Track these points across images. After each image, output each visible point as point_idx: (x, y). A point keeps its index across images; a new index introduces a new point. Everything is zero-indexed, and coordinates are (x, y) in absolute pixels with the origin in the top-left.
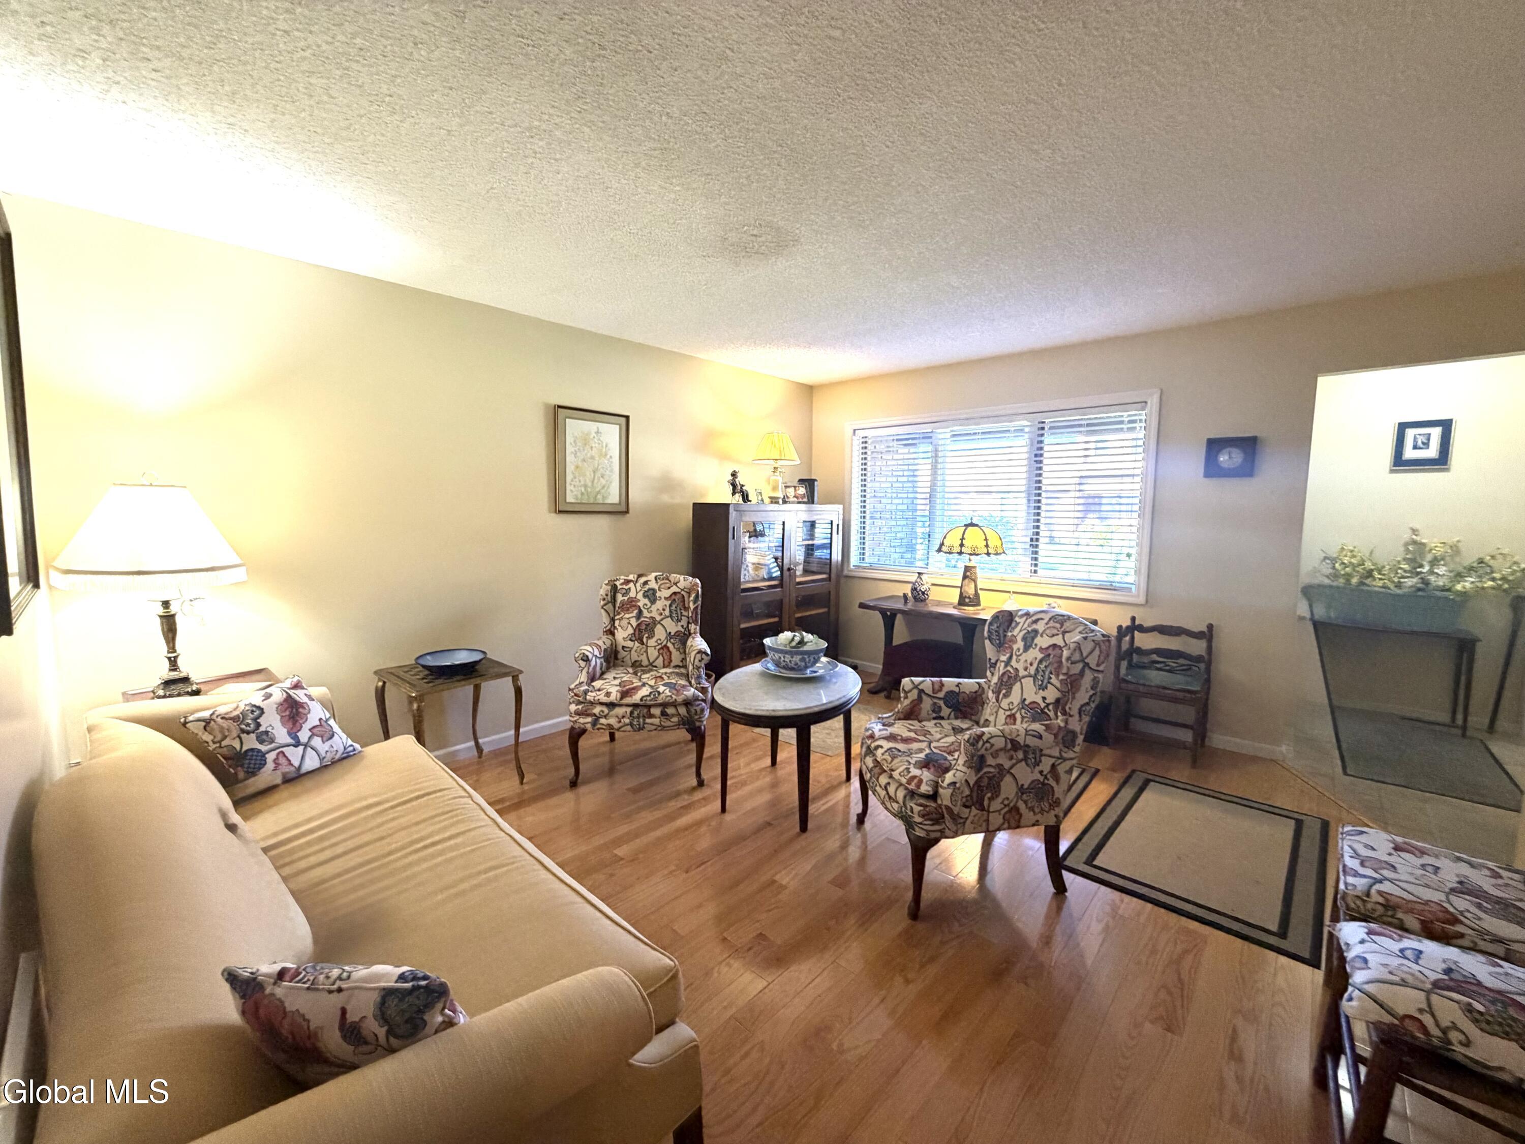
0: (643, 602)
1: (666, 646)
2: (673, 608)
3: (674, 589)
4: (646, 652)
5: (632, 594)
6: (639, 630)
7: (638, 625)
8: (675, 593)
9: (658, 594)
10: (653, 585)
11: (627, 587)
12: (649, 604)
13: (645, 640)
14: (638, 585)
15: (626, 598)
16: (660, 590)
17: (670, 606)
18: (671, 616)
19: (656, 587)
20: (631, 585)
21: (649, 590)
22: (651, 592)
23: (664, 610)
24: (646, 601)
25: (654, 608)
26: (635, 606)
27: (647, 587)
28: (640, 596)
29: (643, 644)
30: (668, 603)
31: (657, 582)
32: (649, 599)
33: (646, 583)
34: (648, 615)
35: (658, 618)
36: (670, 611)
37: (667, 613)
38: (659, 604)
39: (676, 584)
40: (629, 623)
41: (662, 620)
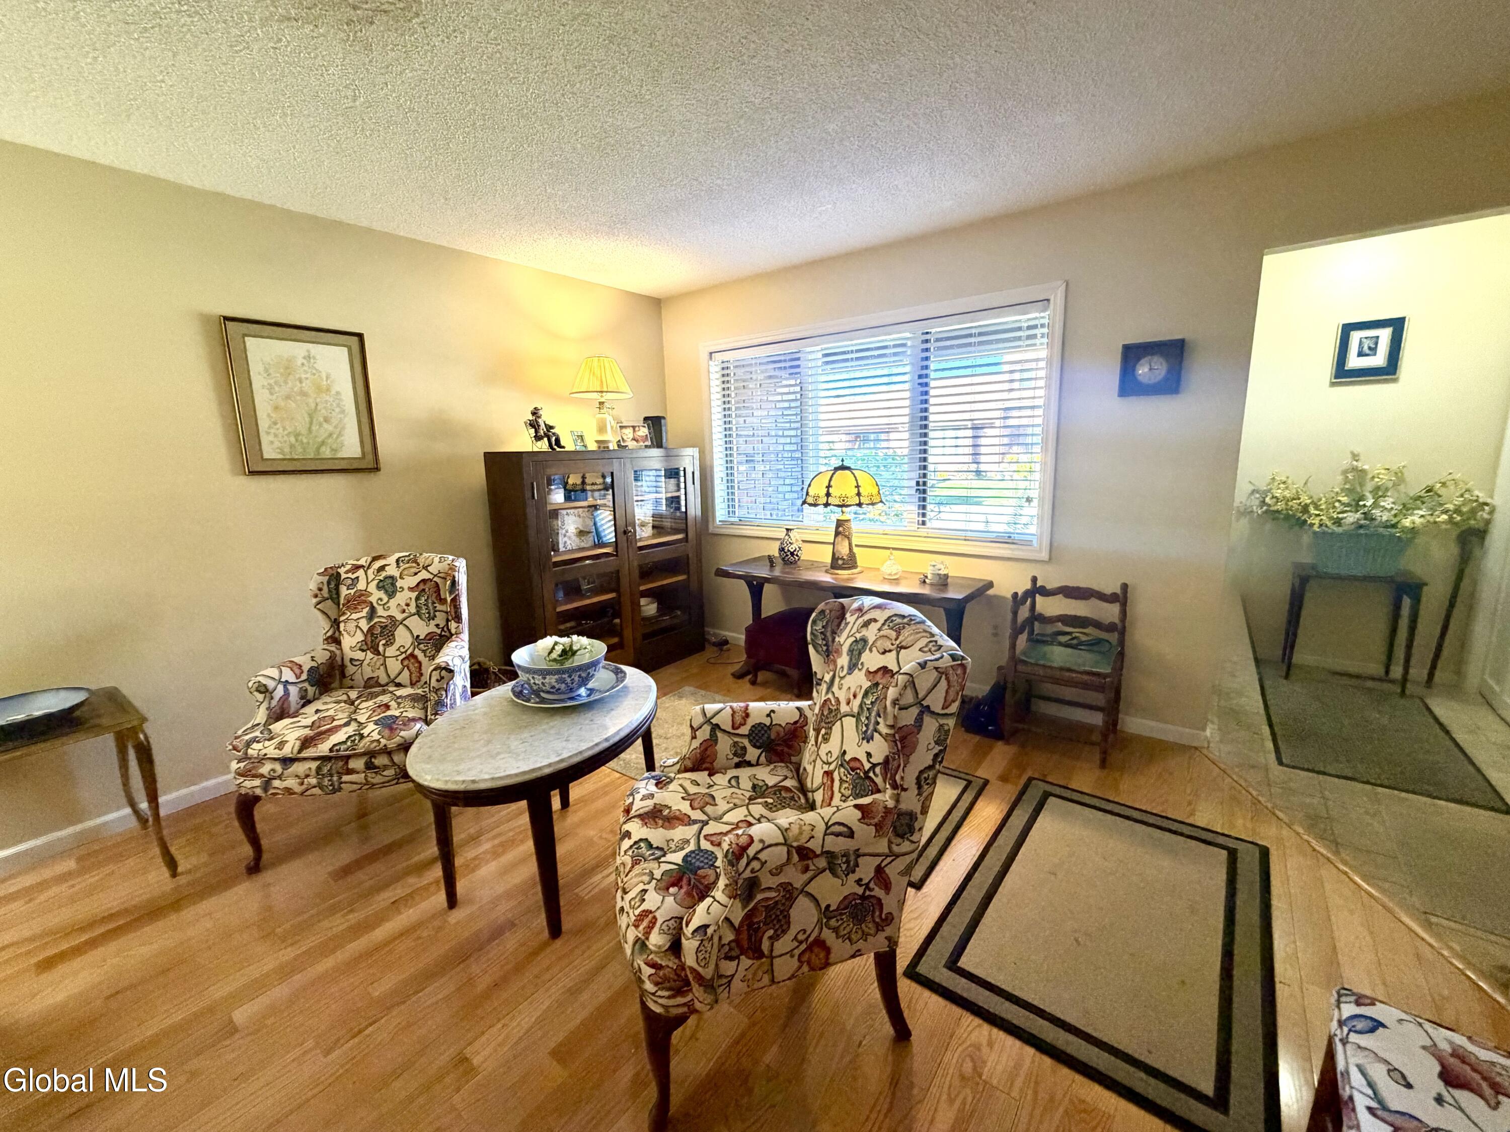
0: (376, 595)
1: (412, 655)
2: (422, 600)
3: (424, 575)
4: (384, 664)
5: (361, 585)
6: (372, 634)
7: (371, 629)
8: (424, 581)
9: (399, 584)
10: (392, 571)
11: (353, 576)
12: (385, 599)
13: (381, 649)
14: (370, 572)
15: (352, 592)
16: (401, 578)
17: (417, 599)
18: (418, 613)
19: (397, 574)
20: (361, 573)
21: (386, 578)
22: (390, 581)
23: (408, 605)
24: (382, 594)
25: (393, 603)
26: (365, 602)
27: (384, 574)
28: (372, 588)
29: (378, 653)
30: (414, 595)
31: (398, 566)
32: (386, 592)
33: (382, 568)
34: (385, 614)
35: (399, 617)
36: (417, 606)
37: (413, 609)
38: (401, 598)
39: (425, 568)
40: (357, 626)
41: (405, 619)
